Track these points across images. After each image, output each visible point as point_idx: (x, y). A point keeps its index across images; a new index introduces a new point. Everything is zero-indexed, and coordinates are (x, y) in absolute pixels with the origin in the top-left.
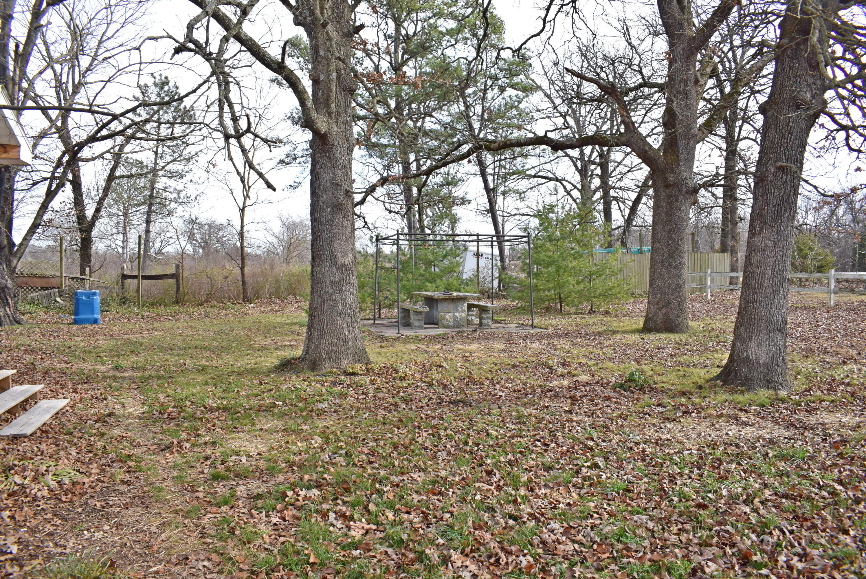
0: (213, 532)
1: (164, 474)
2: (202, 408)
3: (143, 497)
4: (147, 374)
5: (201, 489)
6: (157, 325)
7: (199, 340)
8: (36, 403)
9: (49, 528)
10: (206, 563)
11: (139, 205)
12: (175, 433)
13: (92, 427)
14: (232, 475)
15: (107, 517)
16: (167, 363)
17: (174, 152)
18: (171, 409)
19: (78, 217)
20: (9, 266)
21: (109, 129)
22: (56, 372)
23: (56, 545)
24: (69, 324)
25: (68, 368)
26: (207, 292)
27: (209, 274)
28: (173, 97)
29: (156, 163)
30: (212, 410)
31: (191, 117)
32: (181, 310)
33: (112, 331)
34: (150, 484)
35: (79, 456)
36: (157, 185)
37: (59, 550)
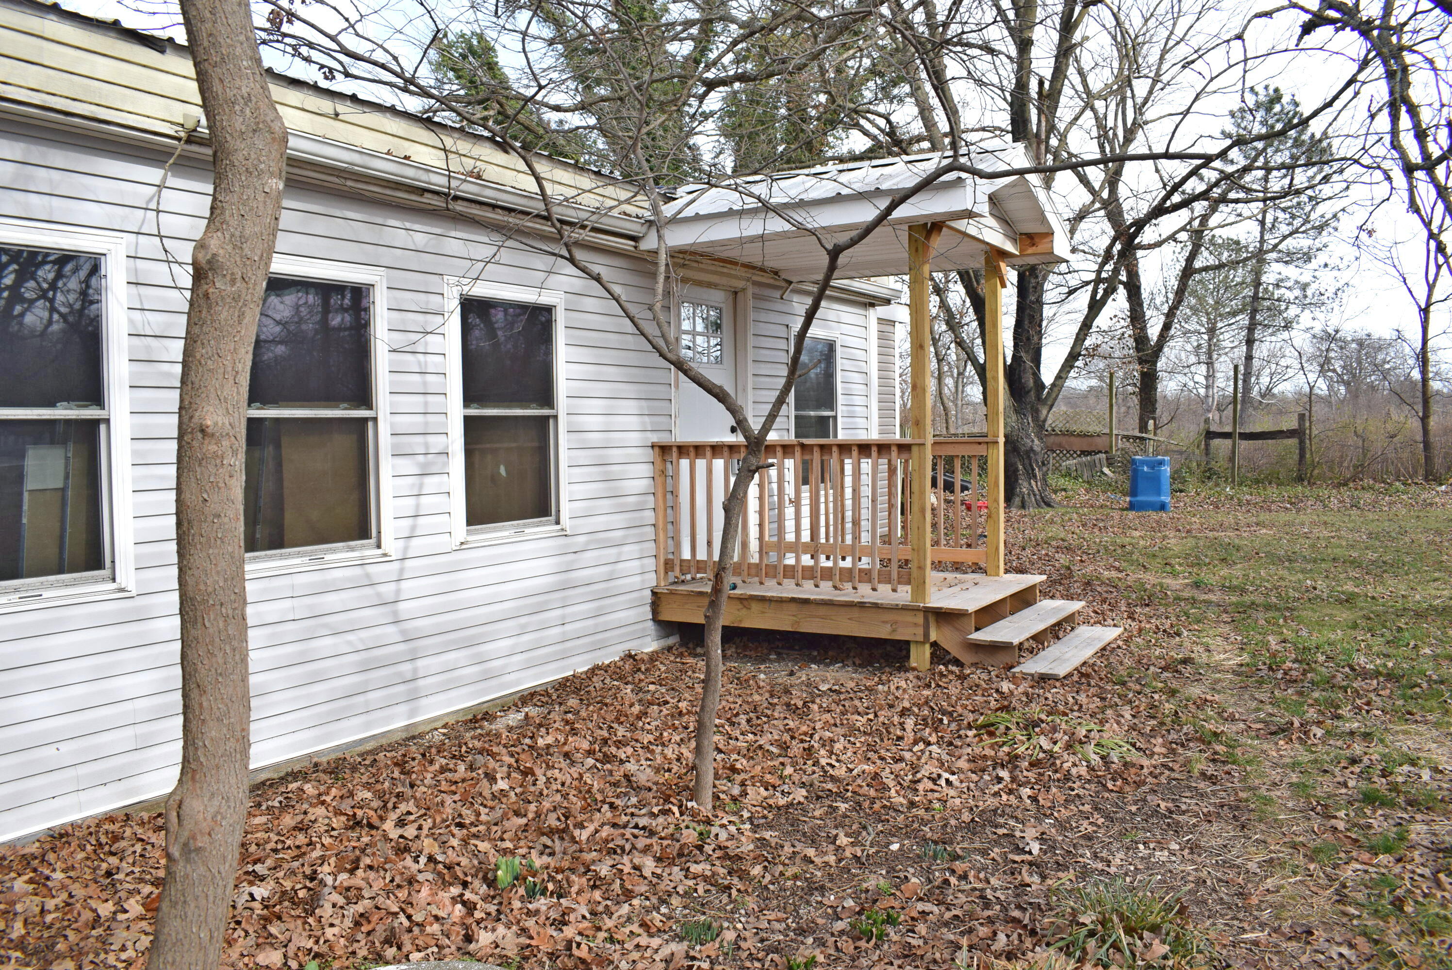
0: (1360, 897)
1: (1275, 775)
2: (1347, 669)
3: (1237, 808)
4: (1247, 599)
5: (1342, 814)
6: (1264, 516)
7: (1341, 547)
8: (1073, 629)
9: (1086, 827)
10: (1345, 951)
11: (1234, 314)
12: (1296, 708)
13: (1156, 677)
14: (1401, 800)
15: (1177, 829)
16: (1283, 584)
17: (1293, 217)
18: (1290, 664)
19: (1136, 340)
20: (1036, 419)
21: (1183, 193)
22: (1103, 583)
23: (1095, 856)
24: (1123, 510)
25: (1120, 579)
26: (1355, 461)
27: (1360, 429)
28: (1290, 120)
29: (1262, 241)
30: (1365, 674)
31: (1323, 151)
32: (1307, 493)
33: (1190, 524)
34: (1250, 789)
35: (1136, 721)
36: (1264, 278)
37: (1100, 866)
